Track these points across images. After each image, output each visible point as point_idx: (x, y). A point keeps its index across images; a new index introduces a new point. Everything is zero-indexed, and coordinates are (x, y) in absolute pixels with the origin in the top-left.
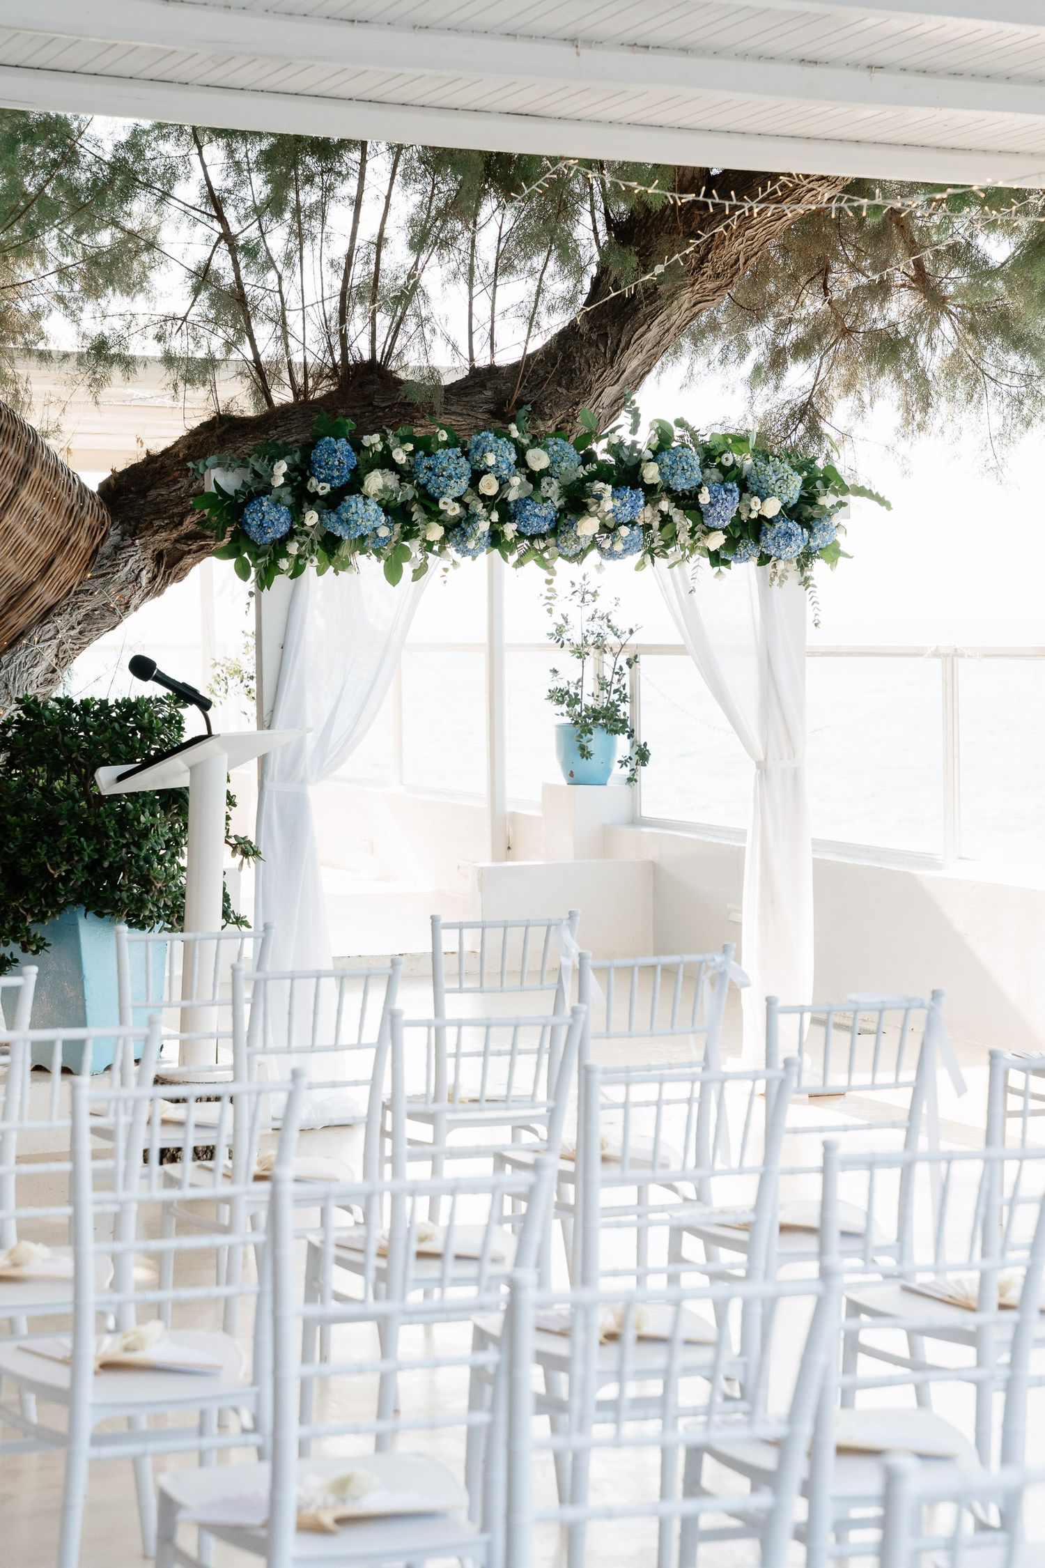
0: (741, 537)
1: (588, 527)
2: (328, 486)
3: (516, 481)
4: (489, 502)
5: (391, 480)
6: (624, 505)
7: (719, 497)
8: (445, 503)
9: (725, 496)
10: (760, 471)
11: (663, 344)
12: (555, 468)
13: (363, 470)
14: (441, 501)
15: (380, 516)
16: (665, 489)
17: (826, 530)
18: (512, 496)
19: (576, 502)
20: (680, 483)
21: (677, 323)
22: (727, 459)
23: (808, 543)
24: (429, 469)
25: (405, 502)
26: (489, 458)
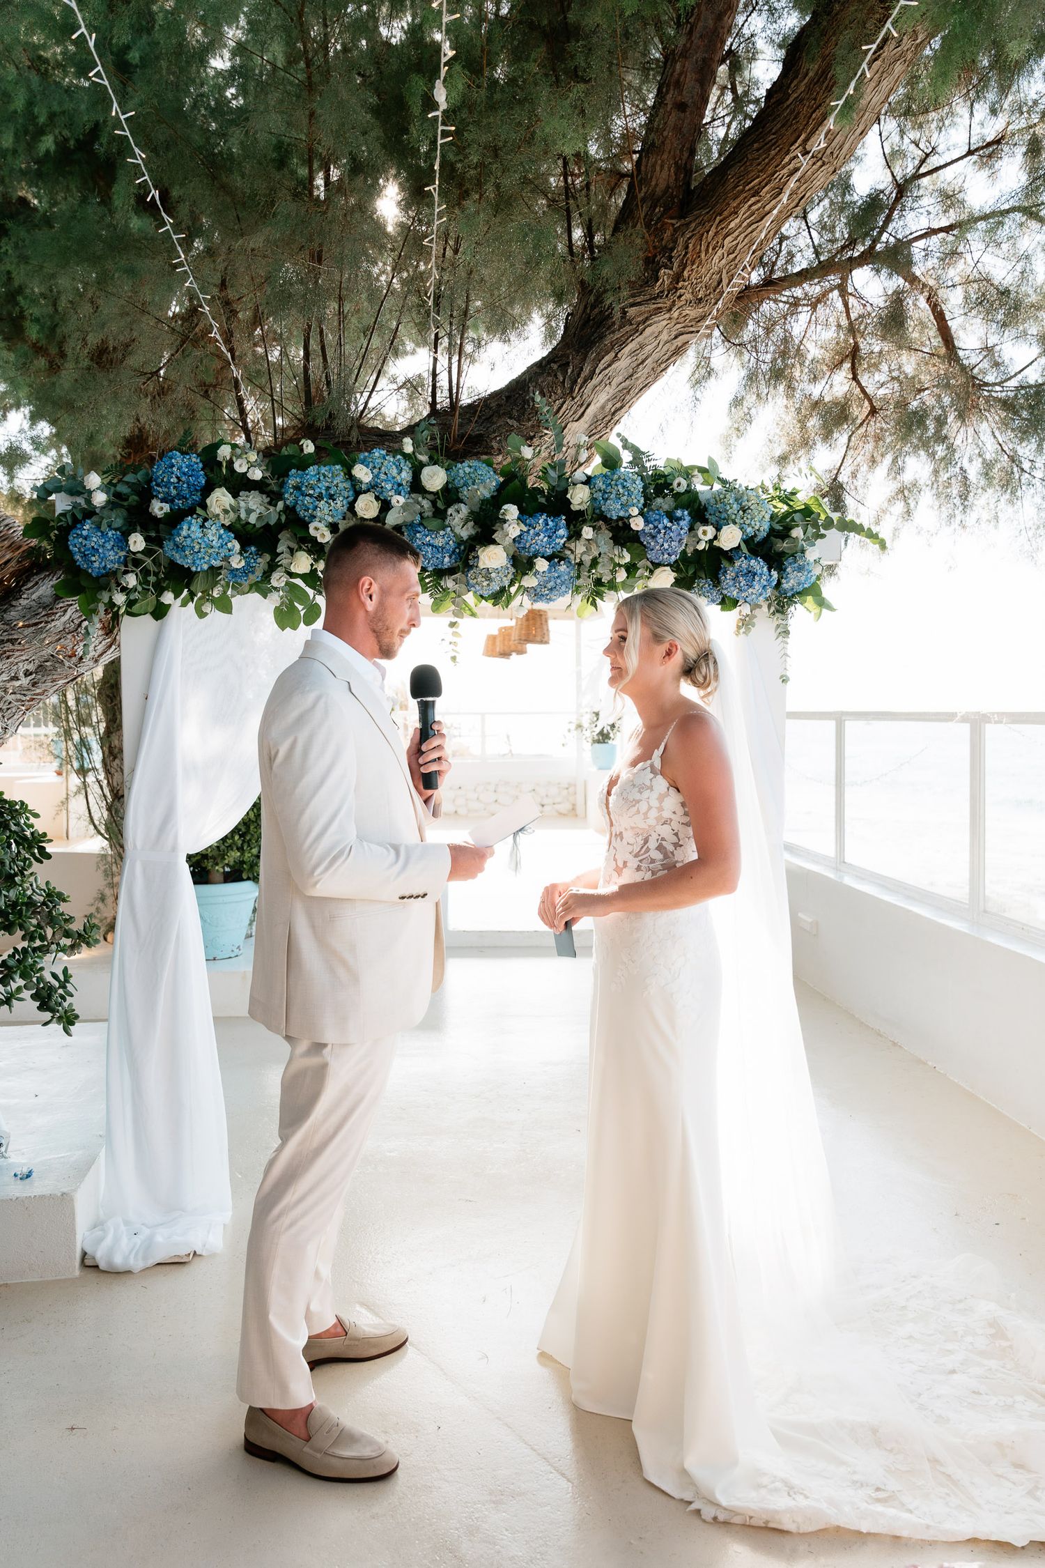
0: (695, 576)
1: (493, 558)
2: (167, 507)
3: (398, 500)
5: (253, 500)
6: (538, 535)
7: (660, 526)
8: (317, 529)
9: (669, 525)
10: (719, 499)
11: (637, 379)
12: (465, 493)
13: (208, 490)
14: (311, 526)
15: (230, 545)
16: (597, 516)
17: (800, 569)
18: (392, 519)
19: (485, 537)
20: (614, 510)
21: (655, 356)
22: (679, 485)
23: (779, 584)
24: (297, 488)
25: (267, 526)
26: (362, 473)
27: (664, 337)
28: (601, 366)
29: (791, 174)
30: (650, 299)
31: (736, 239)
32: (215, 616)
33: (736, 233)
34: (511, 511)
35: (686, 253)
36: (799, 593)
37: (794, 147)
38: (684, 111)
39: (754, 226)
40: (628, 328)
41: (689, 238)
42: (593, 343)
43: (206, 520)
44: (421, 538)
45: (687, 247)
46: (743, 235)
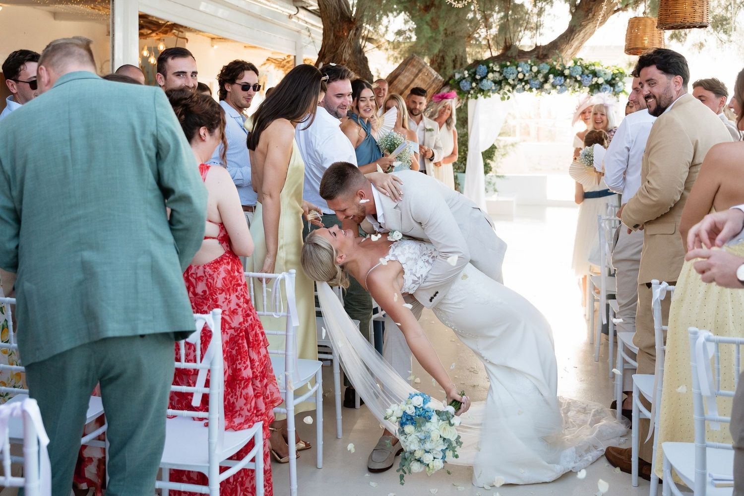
0: (593, 89)
1: (547, 86)
2: (480, 77)
3: (527, 75)
4: (521, 80)
5: (497, 75)
6: (557, 81)
7: (585, 78)
9: (587, 78)
10: (599, 71)
11: (585, 37)
12: (541, 71)
13: (488, 73)
14: (509, 80)
15: (492, 84)
16: (570, 77)
18: (526, 79)
19: (546, 80)
20: (574, 74)
21: (589, 32)
22: (590, 67)
23: (614, 90)
24: (506, 72)
25: (500, 81)
26: (520, 69)
27: (592, 27)
28: (576, 36)
30: (587, 20)
32: (487, 98)
34: (551, 76)
36: (620, 92)
40: (582, 27)
43: (487, 79)
44: (532, 82)
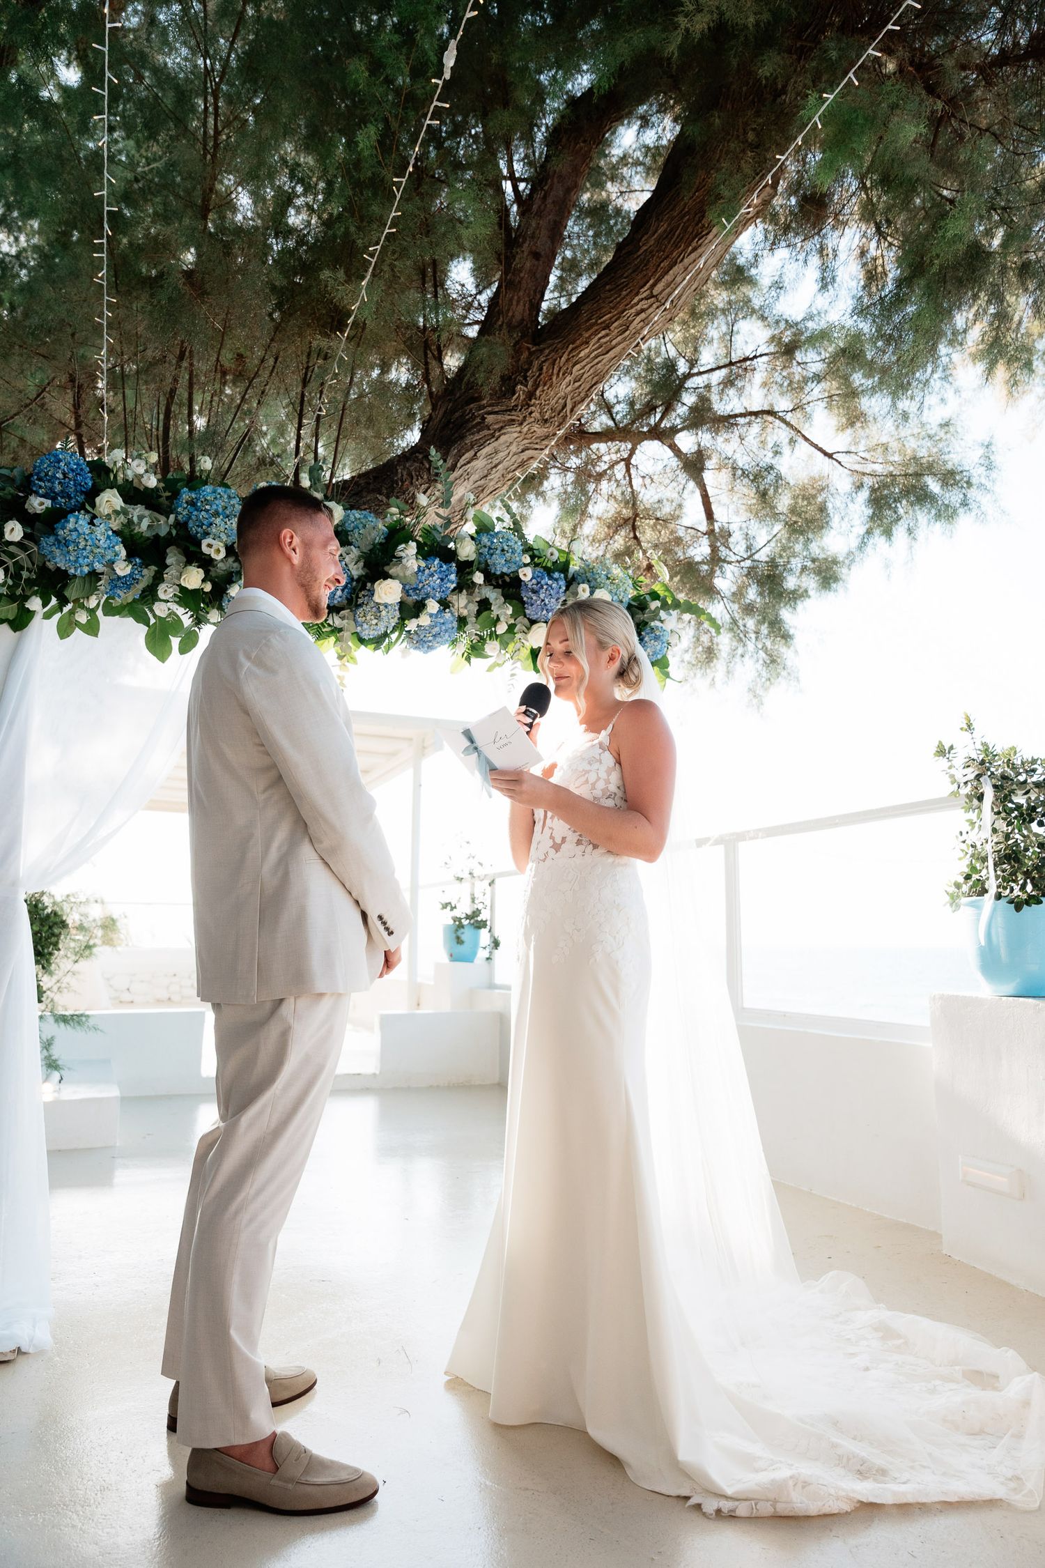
1: (388, 592)
2: (47, 504)
6: (432, 575)
7: (543, 582)
8: (210, 546)
9: (550, 582)
10: (588, 570)
11: (491, 480)
12: (355, 535)
13: (96, 490)
14: (204, 543)
15: (117, 548)
16: (484, 568)
17: (657, 638)
20: (500, 565)
21: (505, 464)
22: (552, 554)
24: (192, 503)
25: (157, 537)
27: (514, 448)
28: (462, 461)
29: (638, 314)
30: (506, 411)
31: (583, 368)
33: (584, 363)
34: (407, 550)
35: (540, 374)
37: (643, 290)
38: (538, 259)
39: (599, 359)
40: (486, 432)
41: (544, 361)
42: (454, 442)
43: (94, 517)
45: (541, 369)
46: (589, 366)
